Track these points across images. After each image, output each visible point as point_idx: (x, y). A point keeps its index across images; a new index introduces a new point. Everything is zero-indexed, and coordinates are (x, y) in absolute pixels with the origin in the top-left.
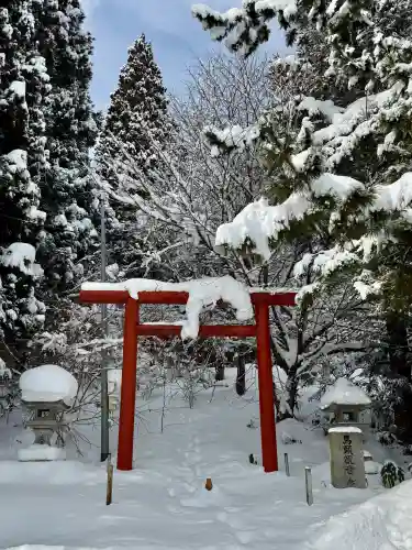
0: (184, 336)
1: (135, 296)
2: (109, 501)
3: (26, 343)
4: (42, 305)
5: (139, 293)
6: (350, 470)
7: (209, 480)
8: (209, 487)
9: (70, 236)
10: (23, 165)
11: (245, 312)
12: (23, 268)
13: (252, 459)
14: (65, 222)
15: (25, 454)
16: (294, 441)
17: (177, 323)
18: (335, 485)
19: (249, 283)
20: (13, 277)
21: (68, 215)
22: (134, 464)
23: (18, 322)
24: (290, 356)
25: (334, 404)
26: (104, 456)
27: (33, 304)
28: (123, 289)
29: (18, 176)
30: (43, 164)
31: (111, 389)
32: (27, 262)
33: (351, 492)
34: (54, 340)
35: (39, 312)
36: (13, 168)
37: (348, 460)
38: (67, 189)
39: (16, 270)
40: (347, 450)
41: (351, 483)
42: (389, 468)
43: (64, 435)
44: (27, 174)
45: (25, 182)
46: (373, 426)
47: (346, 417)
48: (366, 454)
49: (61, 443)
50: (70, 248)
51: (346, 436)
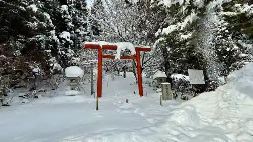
0: (116, 58)
1: (101, 46)
2: (97, 109)
3: (68, 61)
4: (73, 51)
5: (103, 46)
8: (127, 101)
9: (81, 35)
10: (67, 9)
11: (133, 52)
12: (67, 39)
13: (135, 93)
14: (80, 31)
15: (67, 93)
17: (114, 55)
20: (64, 41)
22: (102, 95)
23: (65, 55)
25: (158, 77)
26: (92, 94)
27: (70, 50)
28: (98, 44)
29: (65, 12)
31: (94, 74)
34: (76, 60)
35: (72, 53)
36: (63, 9)
37: (167, 92)
39: (64, 39)
40: (167, 89)
43: (80, 87)
44: (68, 12)
45: (67, 15)
49: (79, 90)
51: (167, 85)
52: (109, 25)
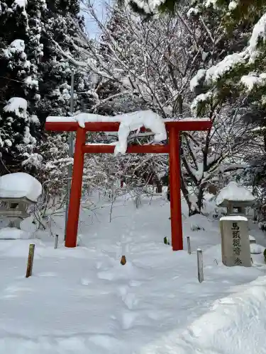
0: (116, 152)
1: (82, 125)
2: (29, 274)
3: (20, 162)
5: (86, 124)
6: (237, 251)
7: (124, 257)
8: (123, 262)
10: (22, 49)
11: (160, 135)
12: (18, 113)
13: (165, 241)
14: (59, 93)
16: (199, 229)
17: (111, 144)
18: (225, 263)
19: (164, 116)
20: (11, 118)
21: (61, 90)
23: (12, 148)
24: (199, 173)
25: (226, 200)
29: (17, 56)
30: (38, 52)
32: (21, 110)
33: (238, 270)
35: (30, 143)
36: (13, 50)
37: (236, 243)
38: (60, 73)
39: (12, 114)
40: (235, 234)
41: (238, 262)
44: (24, 55)
45: (23, 60)
46: (255, 219)
47: (236, 210)
48: (251, 238)
50: (61, 109)
51: (235, 224)
52: (109, 73)
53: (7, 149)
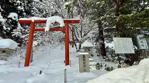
0: (45, 31)
6: (85, 66)
8: (41, 73)
16: (78, 56)
17: (44, 28)
18: (80, 71)
20: (10, 20)
25: (84, 47)
28: (30, 20)
31: (34, 46)
32: (15, 17)
37: (84, 63)
40: (84, 60)
41: (85, 71)
42: (98, 64)
47: (87, 50)
51: (84, 56)
53: (8, 31)
